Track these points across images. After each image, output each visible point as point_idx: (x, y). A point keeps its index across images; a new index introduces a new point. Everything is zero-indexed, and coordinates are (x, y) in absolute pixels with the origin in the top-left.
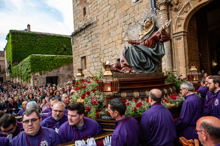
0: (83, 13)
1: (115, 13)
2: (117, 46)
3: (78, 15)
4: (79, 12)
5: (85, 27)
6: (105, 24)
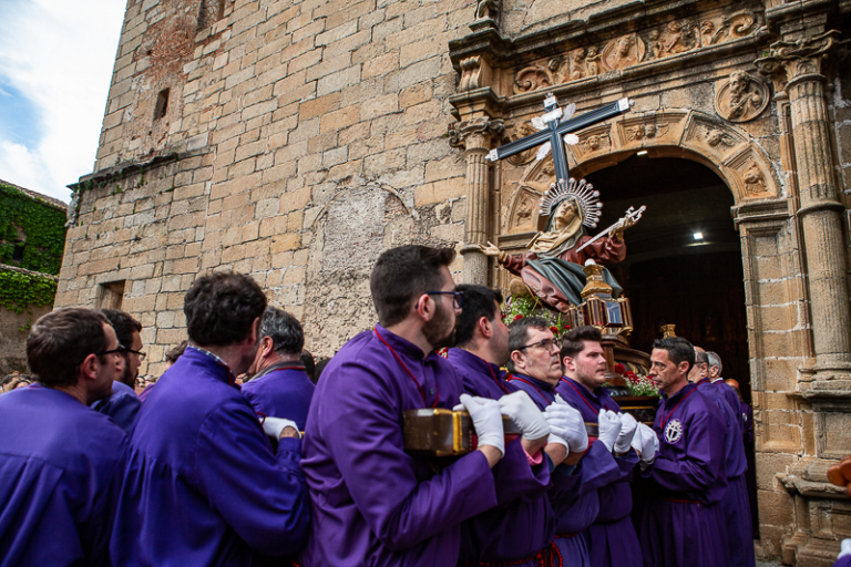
0: (154, 107)
1: (290, 131)
2: (274, 257)
3: (130, 109)
4: (135, 102)
5: (151, 164)
6: (239, 165)
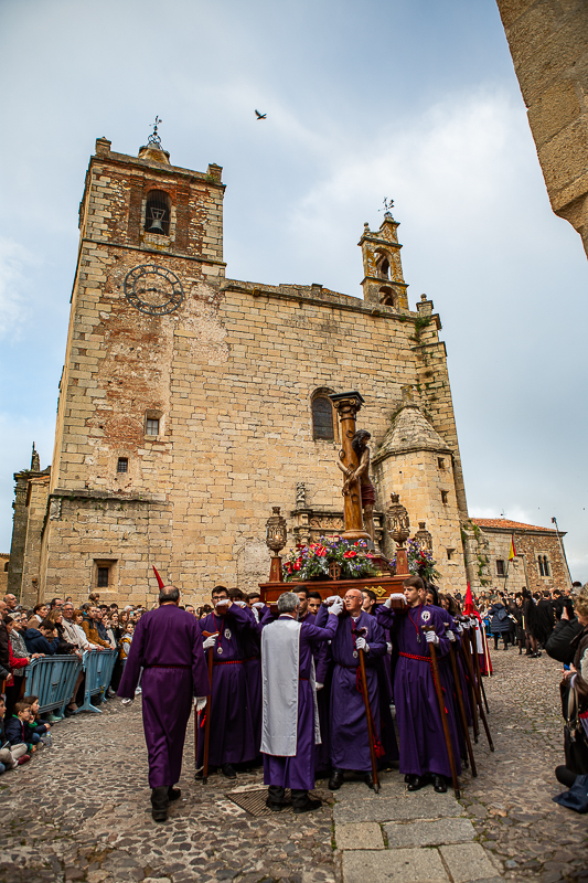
0: (115, 464)
1: (220, 510)
3: (91, 457)
4: (95, 454)
5: (130, 501)
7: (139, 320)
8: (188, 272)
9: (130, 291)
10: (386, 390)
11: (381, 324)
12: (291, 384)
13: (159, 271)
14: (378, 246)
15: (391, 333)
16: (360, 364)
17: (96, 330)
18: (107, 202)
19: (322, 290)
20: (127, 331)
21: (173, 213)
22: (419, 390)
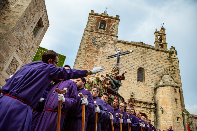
7: (95, 48)
8: (108, 38)
9: (93, 41)
10: (160, 70)
11: (159, 53)
12: (132, 66)
13: (101, 37)
14: (159, 34)
15: (162, 55)
16: (152, 62)
17: (84, 49)
18: (91, 23)
19: (143, 43)
20: (91, 50)
21: (106, 25)
22: (170, 71)
